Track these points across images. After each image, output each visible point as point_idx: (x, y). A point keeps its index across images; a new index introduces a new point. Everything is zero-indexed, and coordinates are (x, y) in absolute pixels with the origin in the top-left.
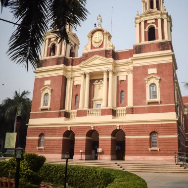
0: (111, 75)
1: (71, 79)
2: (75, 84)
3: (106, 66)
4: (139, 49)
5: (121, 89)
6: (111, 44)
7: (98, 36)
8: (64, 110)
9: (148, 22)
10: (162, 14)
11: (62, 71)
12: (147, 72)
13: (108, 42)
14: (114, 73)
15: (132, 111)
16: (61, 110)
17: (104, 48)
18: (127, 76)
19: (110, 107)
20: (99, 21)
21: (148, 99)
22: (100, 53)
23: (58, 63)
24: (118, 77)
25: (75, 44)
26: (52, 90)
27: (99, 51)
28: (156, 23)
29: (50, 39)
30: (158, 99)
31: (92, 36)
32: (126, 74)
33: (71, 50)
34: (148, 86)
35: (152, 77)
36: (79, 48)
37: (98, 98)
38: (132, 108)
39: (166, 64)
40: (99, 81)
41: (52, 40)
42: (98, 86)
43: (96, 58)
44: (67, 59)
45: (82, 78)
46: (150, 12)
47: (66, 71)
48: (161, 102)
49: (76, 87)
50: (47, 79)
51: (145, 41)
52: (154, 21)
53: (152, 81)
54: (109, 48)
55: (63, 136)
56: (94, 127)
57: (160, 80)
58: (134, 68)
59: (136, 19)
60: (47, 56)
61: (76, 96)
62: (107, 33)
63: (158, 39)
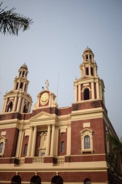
0: (53, 128)
1: (23, 130)
2: (26, 135)
3: (50, 121)
4: (76, 107)
5: (61, 140)
6: (55, 103)
7: (45, 96)
8: (14, 158)
9: (84, 85)
10: (94, 79)
11: (15, 124)
12: (83, 126)
13: (53, 101)
14: (56, 127)
15: (70, 160)
16: (13, 158)
17: (49, 106)
18: (67, 129)
19: (51, 156)
20: (47, 84)
21: (83, 149)
22: (45, 110)
23: (13, 118)
24: (59, 130)
25: (29, 102)
26: (6, 140)
27: (45, 108)
28: (90, 86)
29: (8, 98)
30: (91, 149)
31: (40, 97)
32: (66, 127)
33: (25, 107)
34: (83, 137)
35: (86, 130)
36: (31, 105)
37: (43, 147)
38: (70, 157)
39: (97, 119)
40: (44, 133)
41: (10, 99)
42: (43, 137)
43: (42, 114)
44: (21, 115)
45: (31, 130)
46: (85, 78)
47: (19, 124)
48: (93, 152)
49: (26, 138)
50: (3, 130)
51: (81, 100)
52: (88, 84)
53: (86, 133)
54: (53, 106)
55: (12, 181)
56: (38, 173)
57: (93, 132)
58: (72, 122)
59: (75, 83)
60: (5, 112)
61: (25, 145)
62: (52, 94)
63: (91, 98)
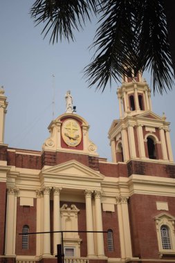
1: (15, 192)
4: (139, 168)
6: (95, 147)
9: (147, 129)
10: (164, 123)
11: (5, 175)
12: (155, 207)
13: (89, 142)
18: (116, 206)
24: (102, 205)
27: (78, 155)
30: (173, 251)
31: (61, 125)
35: (165, 216)
40: (69, 206)
43: (72, 166)
51: (147, 157)
52: (154, 130)
63: (162, 158)
